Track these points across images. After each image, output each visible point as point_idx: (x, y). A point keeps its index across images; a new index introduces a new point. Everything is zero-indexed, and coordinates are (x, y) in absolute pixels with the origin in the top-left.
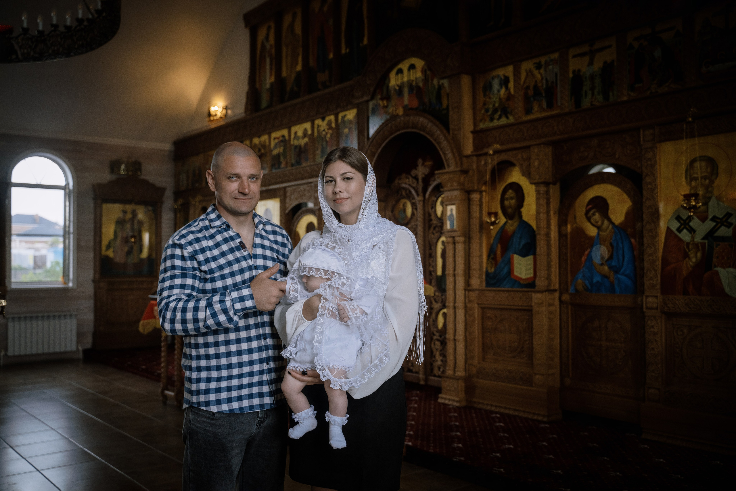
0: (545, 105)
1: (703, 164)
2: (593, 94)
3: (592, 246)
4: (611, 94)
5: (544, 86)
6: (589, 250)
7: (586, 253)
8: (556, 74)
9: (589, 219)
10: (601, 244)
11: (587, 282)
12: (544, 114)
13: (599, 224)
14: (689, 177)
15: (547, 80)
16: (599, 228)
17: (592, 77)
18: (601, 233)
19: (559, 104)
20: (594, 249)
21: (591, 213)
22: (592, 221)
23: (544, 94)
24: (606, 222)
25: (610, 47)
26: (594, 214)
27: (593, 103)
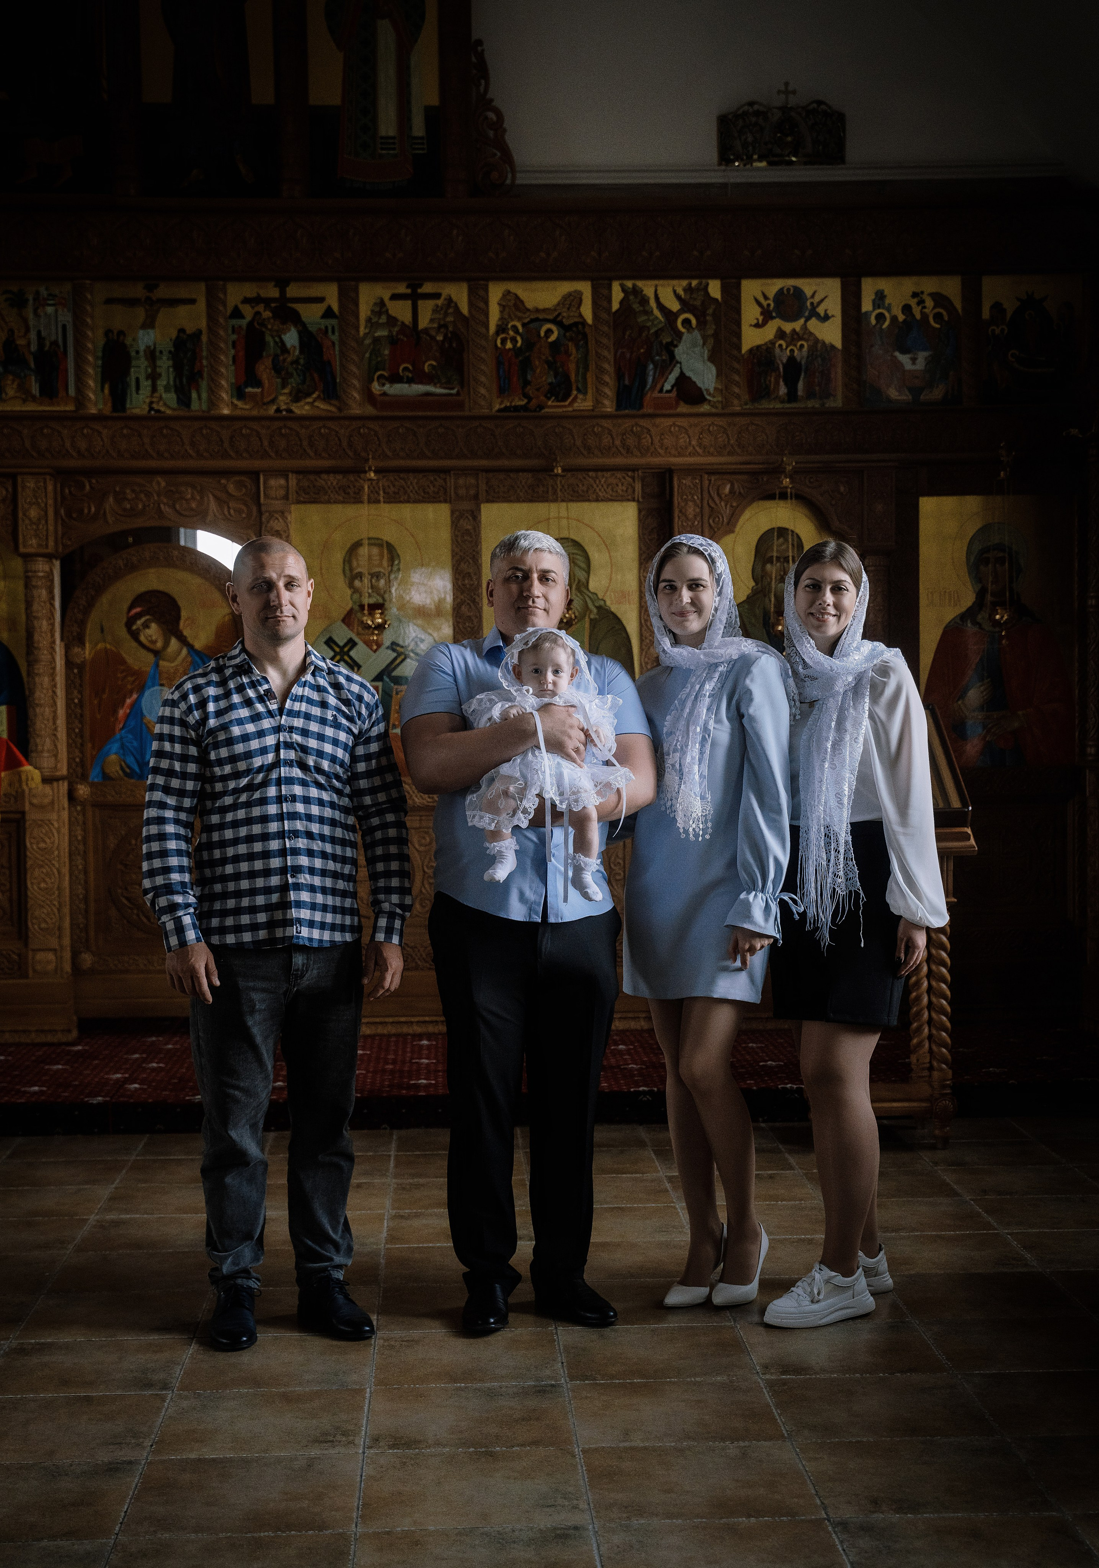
0: (35, 389)
1: (375, 551)
2: (154, 389)
3: (141, 689)
4: (194, 395)
5: (34, 348)
6: (135, 696)
7: (128, 701)
8: (64, 327)
9: (135, 636)
10: (162, 685)
11: (130, 760)
12: (31, 407)
13: (159, 645)
14: (348, 572)
15: (39, 333)
16: (156, 653)
17: (152, 355)
18: (161, 662)
19: (72, 392)
20: (147, 693)
21: (139, 622)
22: (142, 638)
23: (32, 365)
24: (174, 643)
25: (193, 301)
26: (146, 626)
27: (155, 406)
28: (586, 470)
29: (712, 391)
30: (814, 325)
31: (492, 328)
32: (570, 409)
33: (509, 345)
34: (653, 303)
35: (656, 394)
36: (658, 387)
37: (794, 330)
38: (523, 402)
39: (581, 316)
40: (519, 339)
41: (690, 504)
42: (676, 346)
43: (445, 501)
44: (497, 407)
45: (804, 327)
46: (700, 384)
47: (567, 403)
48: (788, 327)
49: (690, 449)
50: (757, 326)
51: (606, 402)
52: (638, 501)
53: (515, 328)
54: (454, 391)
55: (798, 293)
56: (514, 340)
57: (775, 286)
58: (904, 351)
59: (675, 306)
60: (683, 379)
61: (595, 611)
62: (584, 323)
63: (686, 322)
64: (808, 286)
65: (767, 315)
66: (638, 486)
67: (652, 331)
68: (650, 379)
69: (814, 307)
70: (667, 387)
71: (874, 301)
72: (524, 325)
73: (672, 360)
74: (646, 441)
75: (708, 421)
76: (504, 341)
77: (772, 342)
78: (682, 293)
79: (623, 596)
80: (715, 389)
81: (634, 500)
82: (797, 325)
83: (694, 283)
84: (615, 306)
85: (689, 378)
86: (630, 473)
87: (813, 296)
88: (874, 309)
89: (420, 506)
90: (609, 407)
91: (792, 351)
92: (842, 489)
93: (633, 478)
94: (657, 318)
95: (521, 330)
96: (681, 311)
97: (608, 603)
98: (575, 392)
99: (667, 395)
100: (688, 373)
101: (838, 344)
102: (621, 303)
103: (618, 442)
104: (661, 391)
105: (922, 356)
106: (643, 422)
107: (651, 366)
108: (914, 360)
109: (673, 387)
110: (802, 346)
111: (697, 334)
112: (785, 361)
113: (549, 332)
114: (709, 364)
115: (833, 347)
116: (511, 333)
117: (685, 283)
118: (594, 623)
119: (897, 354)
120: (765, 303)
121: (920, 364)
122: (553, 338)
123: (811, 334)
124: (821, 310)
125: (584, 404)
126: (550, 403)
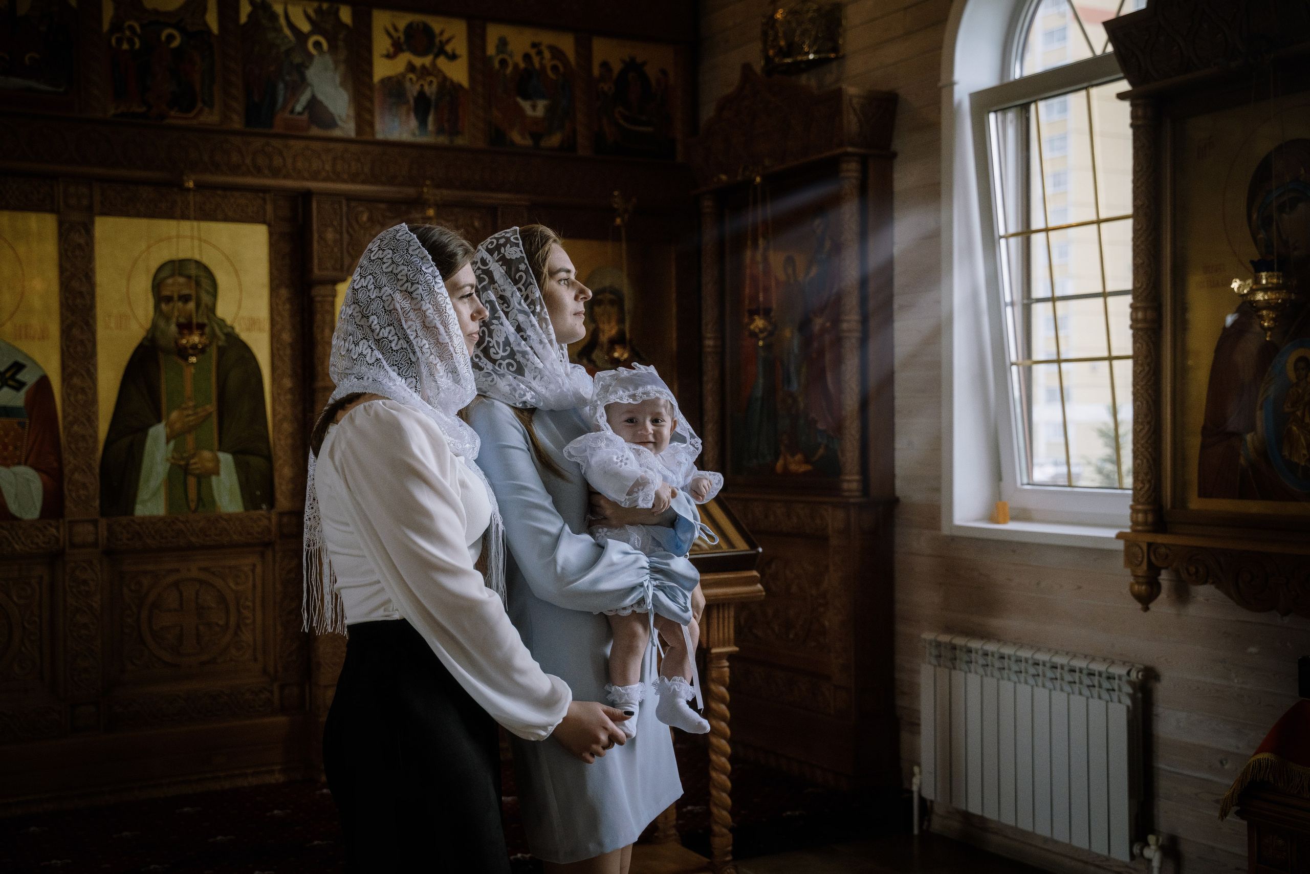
28: (214, 187)
29: (344, 116)
30: (442, 62)
31: (106, 26)
32: (195, 122)
33: (125, 46)
34: (282, 21)
35: (287, 115)
36: (289, 107)
37: (423, 67)
38: (143, 109)
39: (205, 24)
40: (137, 41)
41: (330, 229)
42: (307, 68)
43: (52, 211)
44: (112, 112)
45: (434, 64)
46: (332, 108)
47: (191, 115)
48: (418, 61)
49: (324, 174)
50: (389, 56)
51: (235, 117)
52: (269, 225)
53: (131, 28)
54: (61, 90)
55: (427, 31)
56: (131, 42)
57: (403, 20)
58: (526, 97)
59: (305, 27)
60: (314, 103)
61: (223, 337)
62: (209, 31)
63: (317, 44)
64: (437, 24)
65: (398, 48)
66: (269, 208)
67: (283, 48)
68: (280, 100)
69: (442, 45)
70: (299, 108)
71: (497, 47)
72: (142, 26)
73: (303, 82)
74: (277, 162)
75: (339, 147)
76: (119, 41)
77: (403, 75)
78: (312, 14)
79: (253, 324)
80: (348, 116)
81: (264, 222)
82: (427, 60)
83: (325, 6)
84: (243, 19)
85: (321, 103)
86: (261, 195)
87: (442, 33)
88: (498, 54)
89: (19, 215)
90: (237, 123)
91: (422, 86)
92: (476, 224)
93: (264, 200)
94: (286, 37)
95: (138, 30)
96: (312, 33)
97: (237, 330)
98: (200, 105)
99: (299, 117)
100: (320, 97)
101: (465, 83)
102: (250, 16)
103: (248, 161)
104: (292, 112)
105: (541, 104)
106: (277, 143)
107: (281, 86)
108: (534, 107)
109: (305, 108)
110: (431, 82)
111: (328, 58)
112: (415, 94)
113: (171, 37)
114: (341, 90)
115: (460, 86)
116: (128, 33)
117: (316, 5)
118: (221, 351)
119: (519, 100)
120: (395, 35)
121: (540, 112)
122: (175, 44)
123: (440, 71)
124: (449, 48)
125: (210, 118)
126: (172, 113)
